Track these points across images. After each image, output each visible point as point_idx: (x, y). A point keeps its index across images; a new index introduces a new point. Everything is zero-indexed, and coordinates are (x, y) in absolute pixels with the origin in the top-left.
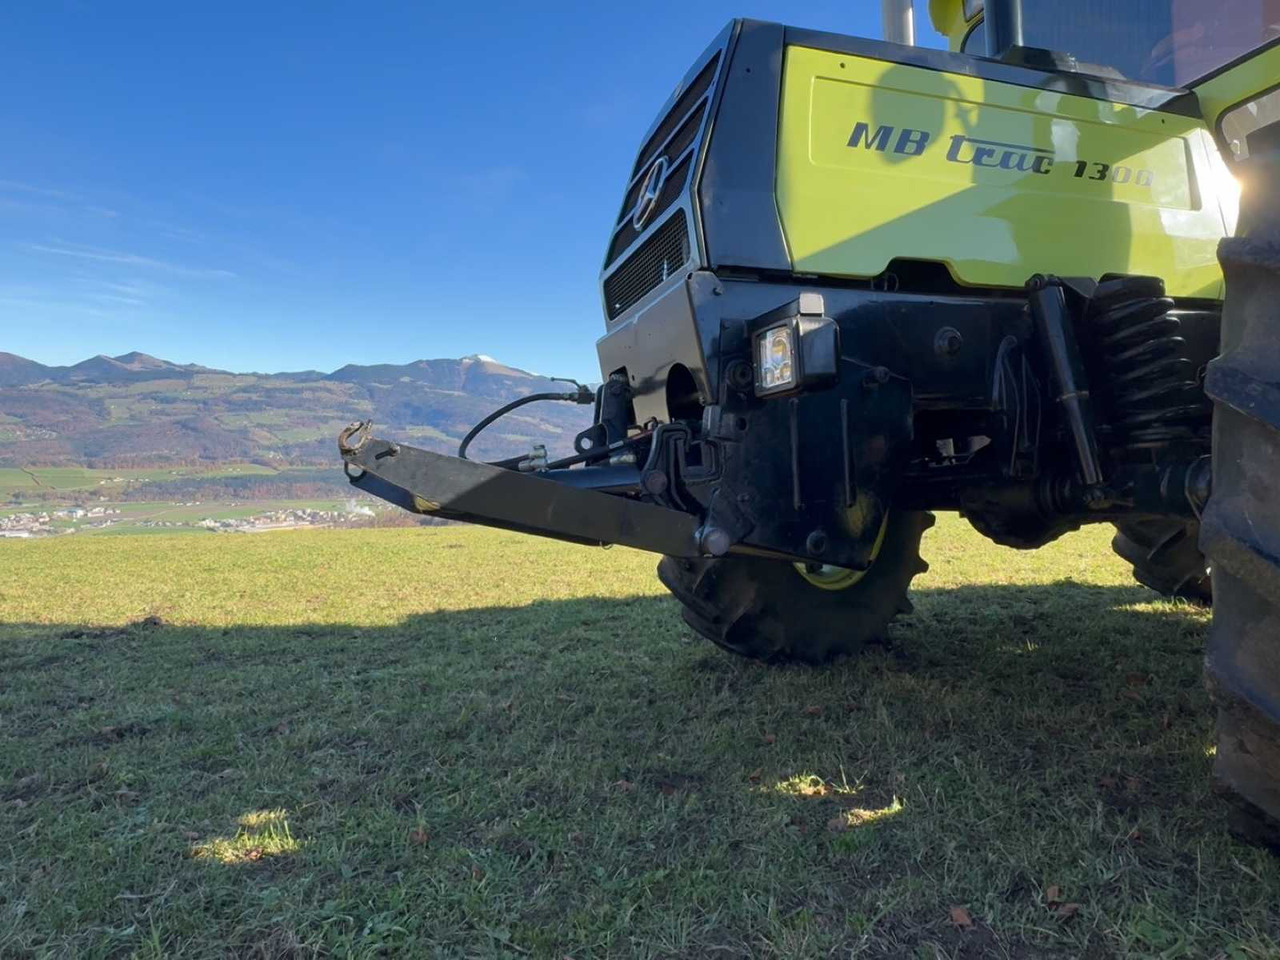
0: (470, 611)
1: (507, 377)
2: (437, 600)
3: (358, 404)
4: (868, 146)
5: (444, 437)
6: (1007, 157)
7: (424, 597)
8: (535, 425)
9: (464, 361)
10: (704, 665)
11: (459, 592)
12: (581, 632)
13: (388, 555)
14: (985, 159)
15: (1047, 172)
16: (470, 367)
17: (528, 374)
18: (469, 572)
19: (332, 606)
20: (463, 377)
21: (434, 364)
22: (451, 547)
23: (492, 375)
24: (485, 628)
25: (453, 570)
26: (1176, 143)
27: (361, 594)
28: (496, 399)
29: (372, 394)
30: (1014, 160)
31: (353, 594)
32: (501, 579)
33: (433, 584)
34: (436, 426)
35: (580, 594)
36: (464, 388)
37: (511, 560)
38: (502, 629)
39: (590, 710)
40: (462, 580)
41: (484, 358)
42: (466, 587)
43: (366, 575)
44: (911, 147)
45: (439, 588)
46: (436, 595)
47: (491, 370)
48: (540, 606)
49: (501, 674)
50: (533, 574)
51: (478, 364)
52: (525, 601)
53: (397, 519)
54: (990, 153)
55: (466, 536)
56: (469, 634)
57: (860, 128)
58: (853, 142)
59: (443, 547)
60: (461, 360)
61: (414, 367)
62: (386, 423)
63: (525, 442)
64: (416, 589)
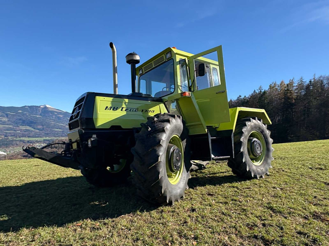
0: (41, 182)
1: (56, 112)
2: (32, 180)
3: (2, 119)
4: (108, 110)
5: (33, 130)
6: (131, 110)
7: (29, 179)
8: (64, 126)
9: (41, 106)
10: (90, 188)
11: (38, 178)
12: (67, 184)
13: (16, 169)
14: (127, 110)
15: (137, 111)
16: (43, 108)
17: (62, 111)
18: (41, 173)
19: (3, 183)
20: (41, 111)
21: (31, 107)
22: (36, 166)
23: (50, 111)
24: (44, 185)
25: (36, 172)
26: (158, 106)
27: (11, 180)
28: (52, 118)
29: (7, 115)
30: (132, 110)
31: (9, 180)
32: (49, 174)
33: (31, 176)
34: (30, 126)
35: (69, 176)
36: (41, 115)
37: (53, 169)
38: (49, 185)
39: (65, 197)
40: (39, 175)
41: (47, 106)
42: (40, 176)
43: (11, 175)
44: (115, 109)
45: (33, 177)
46: (32, 179)
47: (50, 110)
48: (59, 179)
49: (48, 193)
50: (58, 172)
51: (46, 107)
52: (55, 178)
53: (14, 155)
54: (128, 109)
55: (40, 162)
56: (41, 186)
57: (107, 107)
58: (106, 109)
59: (33, 166)
60: (40, 106)
61: (23, 108)
62: (12, 125)
63: (60, 131)
64: (26, 177)
